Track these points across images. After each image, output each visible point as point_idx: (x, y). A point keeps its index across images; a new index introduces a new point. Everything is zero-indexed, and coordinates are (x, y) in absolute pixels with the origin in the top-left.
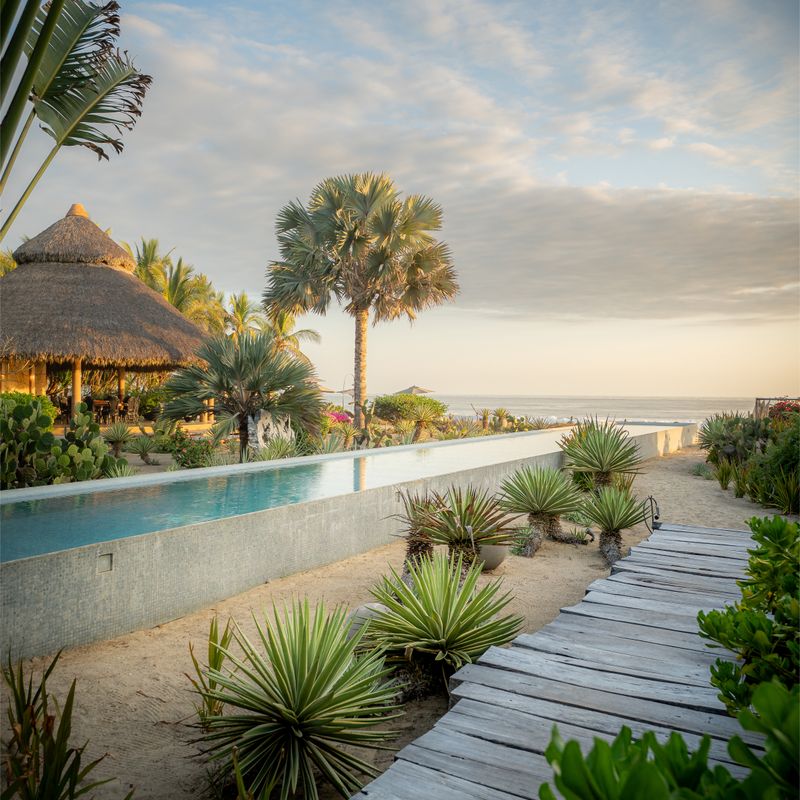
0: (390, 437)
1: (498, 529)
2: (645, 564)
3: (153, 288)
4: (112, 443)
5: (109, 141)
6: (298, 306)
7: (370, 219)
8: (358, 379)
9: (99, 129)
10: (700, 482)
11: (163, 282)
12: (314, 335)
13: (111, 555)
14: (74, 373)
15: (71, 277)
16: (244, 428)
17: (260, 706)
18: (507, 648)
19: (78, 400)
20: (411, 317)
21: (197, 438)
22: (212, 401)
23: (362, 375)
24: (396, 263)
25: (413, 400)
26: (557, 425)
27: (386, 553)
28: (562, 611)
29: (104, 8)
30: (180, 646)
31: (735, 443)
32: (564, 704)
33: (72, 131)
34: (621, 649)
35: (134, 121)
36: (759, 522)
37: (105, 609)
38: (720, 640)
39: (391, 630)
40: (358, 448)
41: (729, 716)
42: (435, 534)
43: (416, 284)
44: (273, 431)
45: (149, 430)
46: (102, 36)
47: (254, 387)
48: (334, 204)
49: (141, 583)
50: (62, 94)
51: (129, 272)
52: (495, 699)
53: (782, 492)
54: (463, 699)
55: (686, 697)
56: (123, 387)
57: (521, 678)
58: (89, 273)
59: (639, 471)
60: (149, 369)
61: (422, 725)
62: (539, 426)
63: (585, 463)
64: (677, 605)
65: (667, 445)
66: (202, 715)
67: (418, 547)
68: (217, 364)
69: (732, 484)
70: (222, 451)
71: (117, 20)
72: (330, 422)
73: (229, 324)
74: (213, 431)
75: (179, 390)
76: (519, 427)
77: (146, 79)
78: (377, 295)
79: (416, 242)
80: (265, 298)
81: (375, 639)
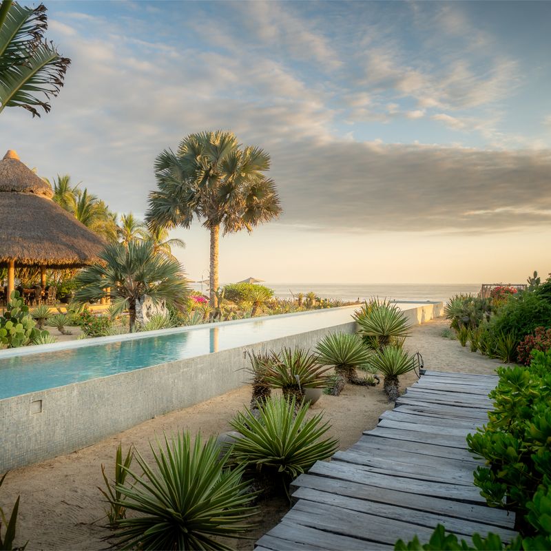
0: (235, 313)
1: (317, 377)
2: (417, 399)
3: (67, 210)
4: (37, 319)
5: (40, 103)
6: (170, 222)
7: (220, 162)
8: (212, 273)
9: (33, 95)
10: (447, 342)
11: (73, 205)
12: (181, 243)
13: (41, 401)
14: (9, 270)
15: (7, 201)
16: (132, 308)
17: (155, 510)
18: (328, 462)
19: (12, 289)
20: (249, 230)
21: (99, 315)
22: (109, 289)
23: (215, 270)
24: (239, 193)
25: (251, 287)
26: (349, 304)
27: (237, 395)
28: (364, 434)
29: (36, 10)
30: (92, 466)
31: (469, 315)
32: (372, 501)
33: (13, 96)
34: (407, 460)
35: (58, 90)
36: (504, 371)
37: (36, 441)
38: (483, 454)
39: (245, 451)
40: (214, 322)
41: (487, 506)
42: (273, 381)
43: (252, 207)
44: (153, 309)
45: (64, 310)
46: (35, 29)
47: (140, 279)
48: (195, 151)
49: (63, 421)
50: (5, 70)
51: (49, 198)
52: (323, 499)
53: (502, 347)
54: (300, 500)
55: (454, 493)
56: (44, 279)
57: (340, 483)
58: (20, 199)
59: (408, 335)
60: (63, 267)
61: (270, 519)
62: (337, 305)
63: (372, 330)
64: (442, 428)
65: (423, 317)
66: (111, 518)
67: (261, 391)
68: (113, 263)
69: (468, 343)
70: (116, 324)
71: (45, 18)
72: (193, 303)
73: (121, 235)
74: (110, 310)
75: (86, 281)
76: (323, 305)
77: (67, 61)
78: (226, 215)
79: (252, 178)
80: (147, 217)
81: (235, 457)
